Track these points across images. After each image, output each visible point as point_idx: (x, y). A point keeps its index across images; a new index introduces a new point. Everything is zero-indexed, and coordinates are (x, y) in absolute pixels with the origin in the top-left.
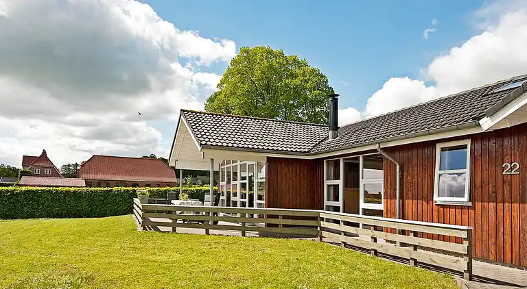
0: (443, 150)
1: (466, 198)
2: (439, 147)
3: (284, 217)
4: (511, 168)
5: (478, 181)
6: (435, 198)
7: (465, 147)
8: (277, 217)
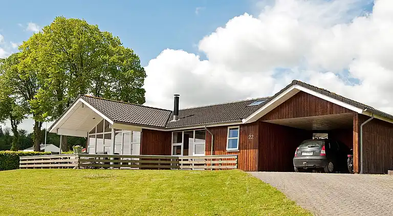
0: (230, 129)
1: (237, 148)
2: (229, 128)
3: (161, 160)
4: (251, 137)
5: (241, 143)
6: (227, 149)
7: (238, 129)
8: (157, 160)
